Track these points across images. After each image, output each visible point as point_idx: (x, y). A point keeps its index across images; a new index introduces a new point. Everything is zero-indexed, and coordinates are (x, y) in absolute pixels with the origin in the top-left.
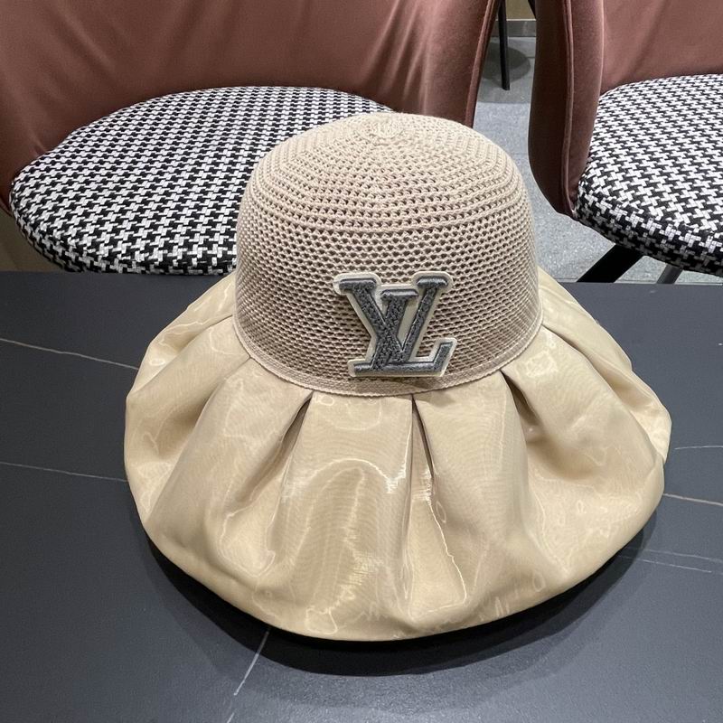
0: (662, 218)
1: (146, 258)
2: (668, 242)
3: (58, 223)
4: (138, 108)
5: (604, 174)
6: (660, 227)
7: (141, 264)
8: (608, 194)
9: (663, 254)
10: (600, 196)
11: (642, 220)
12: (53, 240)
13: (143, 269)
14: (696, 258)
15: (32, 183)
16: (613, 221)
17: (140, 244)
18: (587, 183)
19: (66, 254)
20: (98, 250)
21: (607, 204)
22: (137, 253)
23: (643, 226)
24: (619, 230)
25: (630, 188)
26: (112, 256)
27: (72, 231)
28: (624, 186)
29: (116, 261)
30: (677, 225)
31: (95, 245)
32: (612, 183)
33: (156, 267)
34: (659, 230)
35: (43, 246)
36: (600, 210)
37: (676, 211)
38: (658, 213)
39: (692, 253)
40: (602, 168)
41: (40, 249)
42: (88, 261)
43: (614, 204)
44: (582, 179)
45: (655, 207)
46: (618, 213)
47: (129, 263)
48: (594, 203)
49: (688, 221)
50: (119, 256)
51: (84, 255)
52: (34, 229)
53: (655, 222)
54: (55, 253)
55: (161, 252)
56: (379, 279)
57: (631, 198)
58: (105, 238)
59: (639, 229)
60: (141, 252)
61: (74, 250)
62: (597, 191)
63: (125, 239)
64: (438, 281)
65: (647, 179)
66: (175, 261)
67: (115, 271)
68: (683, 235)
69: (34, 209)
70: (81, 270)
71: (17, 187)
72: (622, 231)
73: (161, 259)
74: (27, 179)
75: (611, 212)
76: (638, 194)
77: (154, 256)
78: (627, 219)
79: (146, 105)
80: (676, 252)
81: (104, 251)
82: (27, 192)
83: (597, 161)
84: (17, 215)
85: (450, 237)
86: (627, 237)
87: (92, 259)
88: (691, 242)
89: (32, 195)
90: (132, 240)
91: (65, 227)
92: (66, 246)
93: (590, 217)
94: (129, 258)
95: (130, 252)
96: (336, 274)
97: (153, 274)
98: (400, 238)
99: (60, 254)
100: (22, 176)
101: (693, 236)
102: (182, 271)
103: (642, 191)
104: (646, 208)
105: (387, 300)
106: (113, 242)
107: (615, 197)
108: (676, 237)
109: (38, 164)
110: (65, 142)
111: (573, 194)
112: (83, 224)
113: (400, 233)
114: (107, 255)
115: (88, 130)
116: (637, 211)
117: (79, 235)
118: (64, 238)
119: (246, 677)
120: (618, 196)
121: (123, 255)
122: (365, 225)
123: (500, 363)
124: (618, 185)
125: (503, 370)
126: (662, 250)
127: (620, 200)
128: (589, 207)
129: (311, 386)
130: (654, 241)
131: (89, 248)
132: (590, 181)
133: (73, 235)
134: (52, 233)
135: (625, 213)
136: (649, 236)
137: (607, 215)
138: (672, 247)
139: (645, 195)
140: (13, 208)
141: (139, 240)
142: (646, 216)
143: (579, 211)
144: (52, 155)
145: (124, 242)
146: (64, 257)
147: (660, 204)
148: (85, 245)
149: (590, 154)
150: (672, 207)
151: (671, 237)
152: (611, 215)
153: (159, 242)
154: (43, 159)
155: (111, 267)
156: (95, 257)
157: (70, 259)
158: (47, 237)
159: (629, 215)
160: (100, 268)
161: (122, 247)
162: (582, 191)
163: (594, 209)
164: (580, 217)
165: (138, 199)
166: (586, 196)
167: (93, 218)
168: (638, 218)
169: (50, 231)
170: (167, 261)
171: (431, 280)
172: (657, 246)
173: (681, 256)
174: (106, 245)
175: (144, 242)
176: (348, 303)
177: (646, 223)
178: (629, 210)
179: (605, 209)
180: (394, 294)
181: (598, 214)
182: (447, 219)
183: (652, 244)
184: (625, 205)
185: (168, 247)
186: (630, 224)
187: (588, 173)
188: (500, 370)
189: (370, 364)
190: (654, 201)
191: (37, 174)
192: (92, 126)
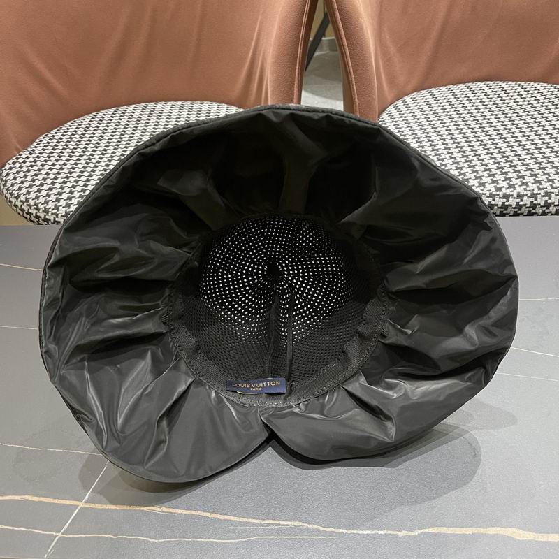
3: (33, 195)
12: (30, 206)
15: (14, 170)
19: (38, 214)
20: (58, 211)
27: (42, 200)
31: (57, 208)
35: (22, 210)
41: (21, 213)
42: (51, 218)
51: (50, 213)
52: (17, 200)
54: (29, 214)
58: (63, 203)
61: (44, 212)
69: (16, 187)
70: (48, 224)
71: (4, 174)
74: (11, 168)
81: (62, 211)
82: (11, 177)
84: (5, 191)
87: (55, 216)
89: (15, 178)
91: (37, 197)
92: (38, 209)
99: (34, 215)
100: (7, 167)
106: (68, 205)
109: (17, 158)
110: (35, 144)
112: (48, 195)
114: (64, 214)
115: (50, 135)
117: (46, 202)
118: (36, 204)
131: (53, 210)
133: (43, 202)
134: (28, 201)
140: (2, 187)
144: (27, 153)
146: (37, 216)
148: (50, 208)
154: (20, 155)
157: (40, 217)
158: (25, 204)
160: (60, 222)
165: (83, 179)
167: (55, 191)
169: (27, 200)
174: (63, 207)
191: (17, 165)
192: (52, 132)
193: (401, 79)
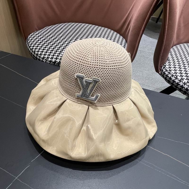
0: (180, 79)
1: (51, 60)
2: (180, 86)
3: (35, 48)
4: (67, 24)
5: (169, 65)
6: (179, 82)
7: (49, 61)
8: (168, 70)
9: (179, 89)
10: (166, 70)
11: (175, 79)
12: (32, 51)
13: (50, 62)
14: (186, 92)
15: (32, 37)
16: (168, 77)
17: (51, 57)
18: (164, 66)
20: (41, 56)
21: (167, 73)
22: (49, 58)
23: (175, 80)
24: (169, 80)
25: (175, 70)
26: (44, 58)
27: (37, 50)
28: (173, 69)
29: (44, 59)
30: (183, 82)
31: (41, 54)
32: (170, 68)
33: (52, 63)
34: (178, 82)
35: (30, 52)
36: (166, 74)
37: (184, 79)
38: (179, 78)
39: (186, 90)
40: (169, 63)
42: (38, 58)
43: (169, 73)
44: (164, 65)
45: (179, 76)
46: (170, 76)
47: (47, 60)
48: (165, 72)
49: (186, 82)
50: (45, 58)
51: (38, 56)
52: (29, 48)
53: (178, 80)
54: (32, 54)
55: (55, 59)
56: (85, 77)
57: (174, 73)
58: (44, 53)
59: (174, 81)
60: (50, 58)
61: (36, 55)
62: (166, 69)
63: (48, 55)
64: (97, 80)
65: (180, 69)
66: (57, 62)
67: (44, 61)
68: (184, 85)
69: (31, 43)
70: (36, 60)
71: (29, 37)
72: (170, 81)
73: (54, 61)
74: (32, 36)
75: (168, 75)
76: (176, 72)
77: (53, 60)
78: (171, 78)
79: (69, 24)
80: (182, 89)
81: (42, 56)
82: (30, 39)
83: (169, 61)
84: (27, 44)
85: (104, 71)
86: (171, 82)
87: (39, 57)
88: (186, 87)
89: (31, 40)
90: (49, 55)
91: (36, 49)
92: (35, 53)
93: (163, 75)
94: (47, 59)
95: (48, 58)
96: (76, 73)
97: (52, 64)
98: (92, 68)
100: (31, 35)
101: (187, 86)
102: (58, 65)
103: (177, 71)
104: (177, 76)
105: (86, 82)
106: (45, 55)
107: (170, 72)
108: (182, 85)
109: (35, 33)
110: (43, 29)
111: (160, 68)
112: (40, 49)
113: (92, 67)
114: (43, 57)
115: (49, 27)
116: (174, 76)
117: (38, 51)
118: (35, 51)
119: (35, 158)
120: (171, 71)
121: (46, 58)
122: (85, 63)
123: (113, 103)
124: (172, 69)
125: (113, 105)
126: (178, 88)
127: (171, 72)
128: (163, 72)
129: (67, 97)
130: (177, 85)
131: (39, 55)
132: (165, 66)
133: (37, 51)
135: (171, 76)
136: (176, 83)
137: (167, 76)
138: (181, 88)
139: (178, 73)
140: (27, 42)
141: (51, 55)
142: (176, 78)
143: (161, 73)
144: (39, 31)
145: (47, 55)
146: (34, 56)
147: (181, 76)
148: (39, 54)
149: (168, 59)
150: (184, 77)
151: (181, 85)
152: (168, 76)
153: (55, 57)
154: (36, 32)
155: (43, 60)
156: (40, 57)
159: (172, 77)
160: (41, 60)
161: (46, 56)
162: (163, 68)
163: (164, 73)
164: (161, 74)
165: (54, 46)
166: (163, 70)
167: (42, 48)
168: (174, 78)
169: (32, 49)
170: (55, 62)
171: (96, 80)
172: (177, 86)
173: (183, 90)
174: (43, 55)
175: (52, 56)
176: (78, 80)
177: (176, 80)
178: (173, 75)
179: (167, 74)
180: (88, 81)
181: (165, 75)
182: (104, 67)
183: (176, 86)
184: (172, 74)
185: (56, 58)
186: (172, 79)
187: (165, 64)
188: (112, 105)
189: (80, 96)
190: (179, 75)
191: (34, 35)
192: (51, 26)
193: (181, 37)
